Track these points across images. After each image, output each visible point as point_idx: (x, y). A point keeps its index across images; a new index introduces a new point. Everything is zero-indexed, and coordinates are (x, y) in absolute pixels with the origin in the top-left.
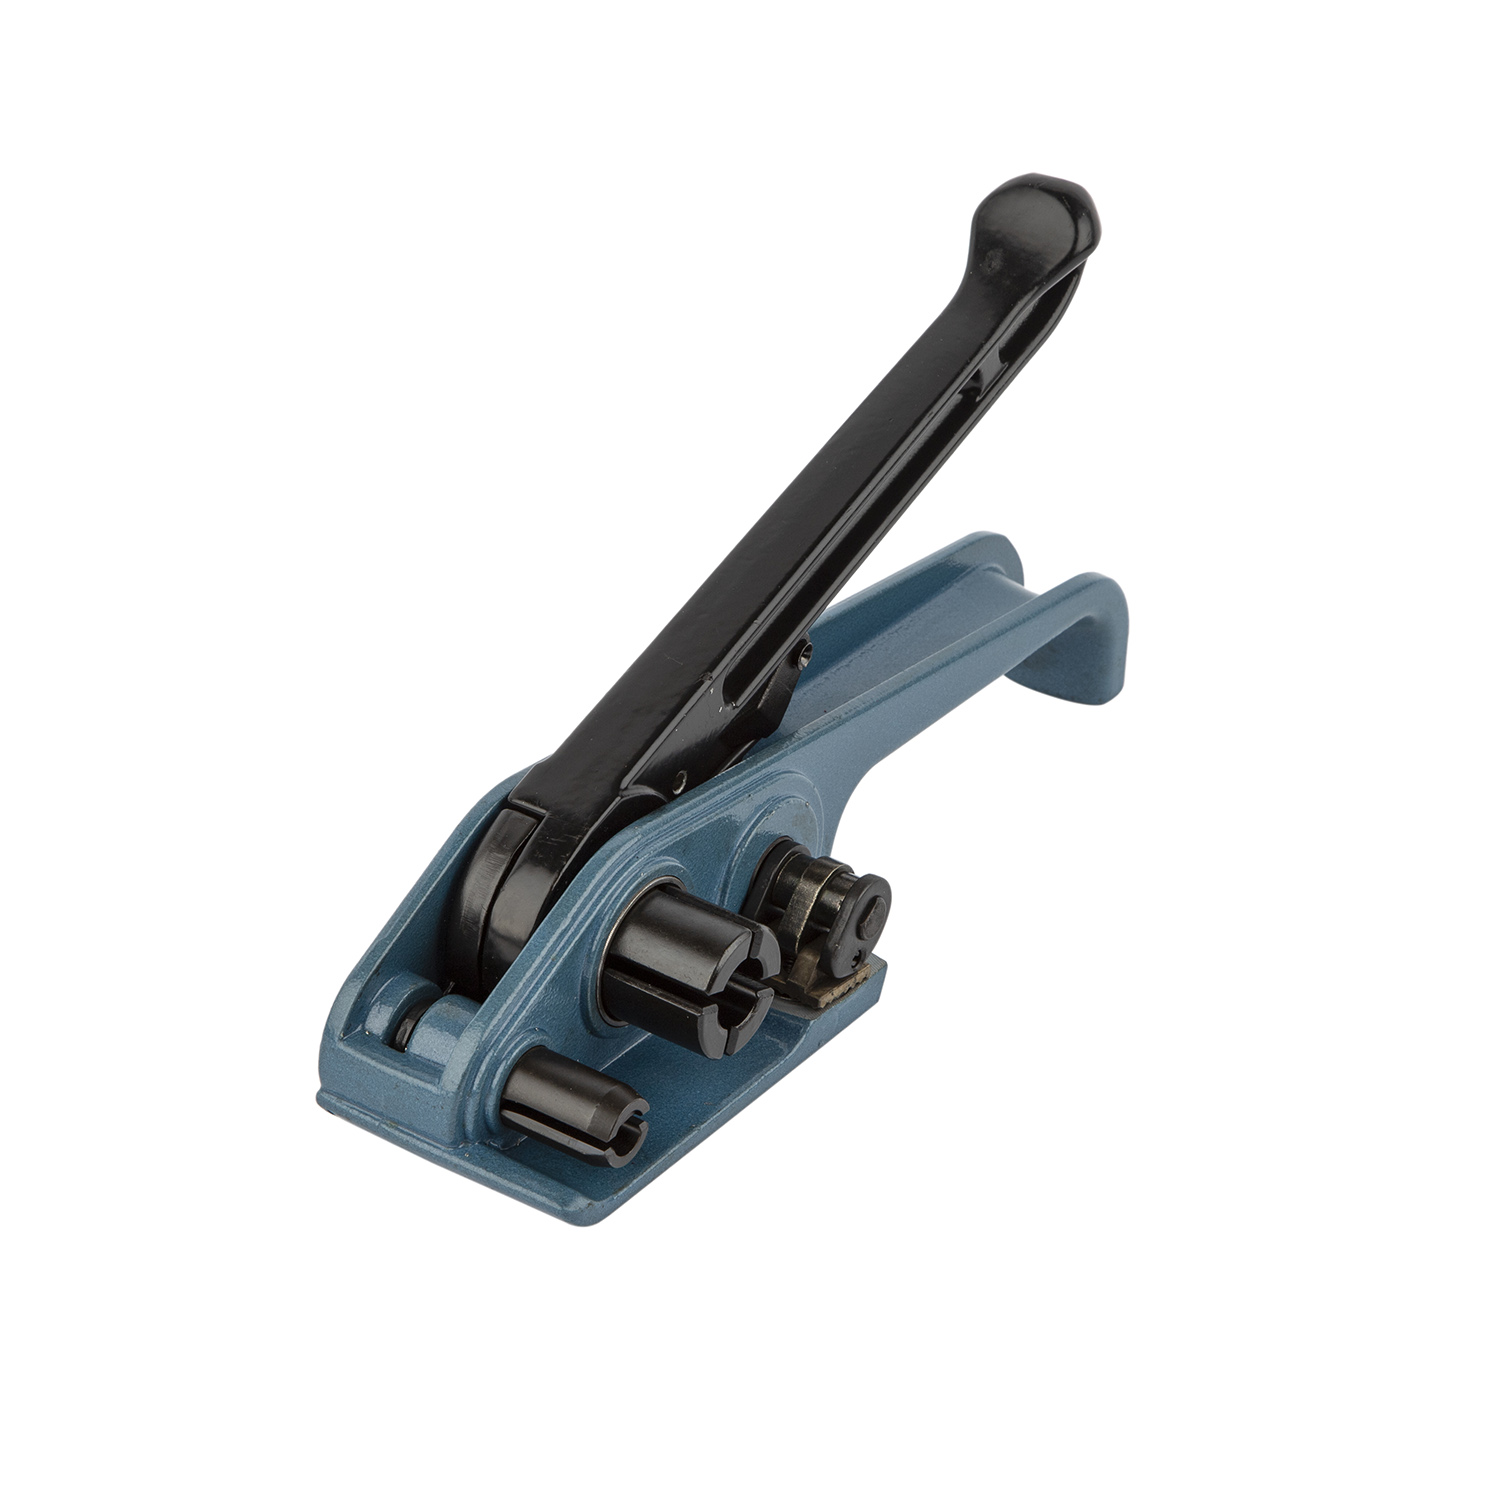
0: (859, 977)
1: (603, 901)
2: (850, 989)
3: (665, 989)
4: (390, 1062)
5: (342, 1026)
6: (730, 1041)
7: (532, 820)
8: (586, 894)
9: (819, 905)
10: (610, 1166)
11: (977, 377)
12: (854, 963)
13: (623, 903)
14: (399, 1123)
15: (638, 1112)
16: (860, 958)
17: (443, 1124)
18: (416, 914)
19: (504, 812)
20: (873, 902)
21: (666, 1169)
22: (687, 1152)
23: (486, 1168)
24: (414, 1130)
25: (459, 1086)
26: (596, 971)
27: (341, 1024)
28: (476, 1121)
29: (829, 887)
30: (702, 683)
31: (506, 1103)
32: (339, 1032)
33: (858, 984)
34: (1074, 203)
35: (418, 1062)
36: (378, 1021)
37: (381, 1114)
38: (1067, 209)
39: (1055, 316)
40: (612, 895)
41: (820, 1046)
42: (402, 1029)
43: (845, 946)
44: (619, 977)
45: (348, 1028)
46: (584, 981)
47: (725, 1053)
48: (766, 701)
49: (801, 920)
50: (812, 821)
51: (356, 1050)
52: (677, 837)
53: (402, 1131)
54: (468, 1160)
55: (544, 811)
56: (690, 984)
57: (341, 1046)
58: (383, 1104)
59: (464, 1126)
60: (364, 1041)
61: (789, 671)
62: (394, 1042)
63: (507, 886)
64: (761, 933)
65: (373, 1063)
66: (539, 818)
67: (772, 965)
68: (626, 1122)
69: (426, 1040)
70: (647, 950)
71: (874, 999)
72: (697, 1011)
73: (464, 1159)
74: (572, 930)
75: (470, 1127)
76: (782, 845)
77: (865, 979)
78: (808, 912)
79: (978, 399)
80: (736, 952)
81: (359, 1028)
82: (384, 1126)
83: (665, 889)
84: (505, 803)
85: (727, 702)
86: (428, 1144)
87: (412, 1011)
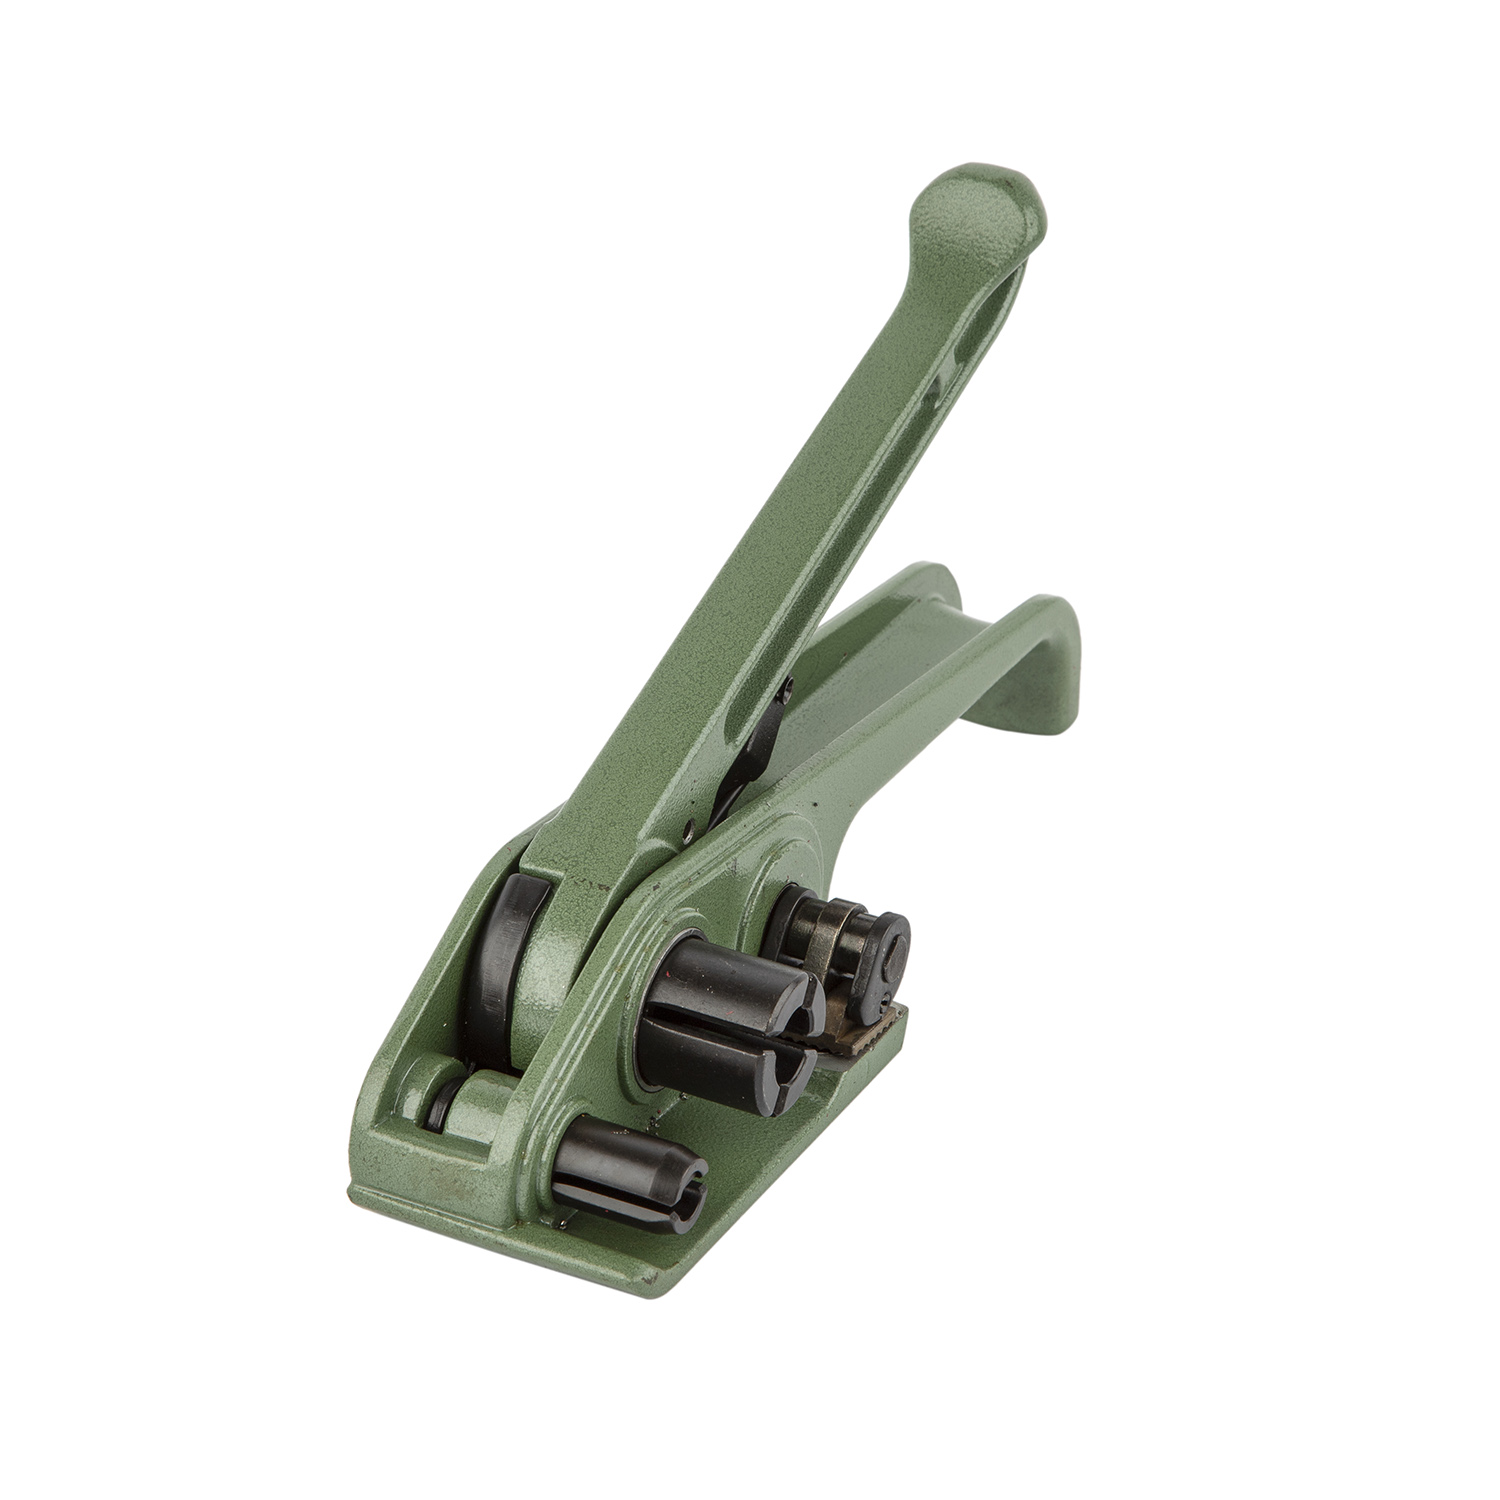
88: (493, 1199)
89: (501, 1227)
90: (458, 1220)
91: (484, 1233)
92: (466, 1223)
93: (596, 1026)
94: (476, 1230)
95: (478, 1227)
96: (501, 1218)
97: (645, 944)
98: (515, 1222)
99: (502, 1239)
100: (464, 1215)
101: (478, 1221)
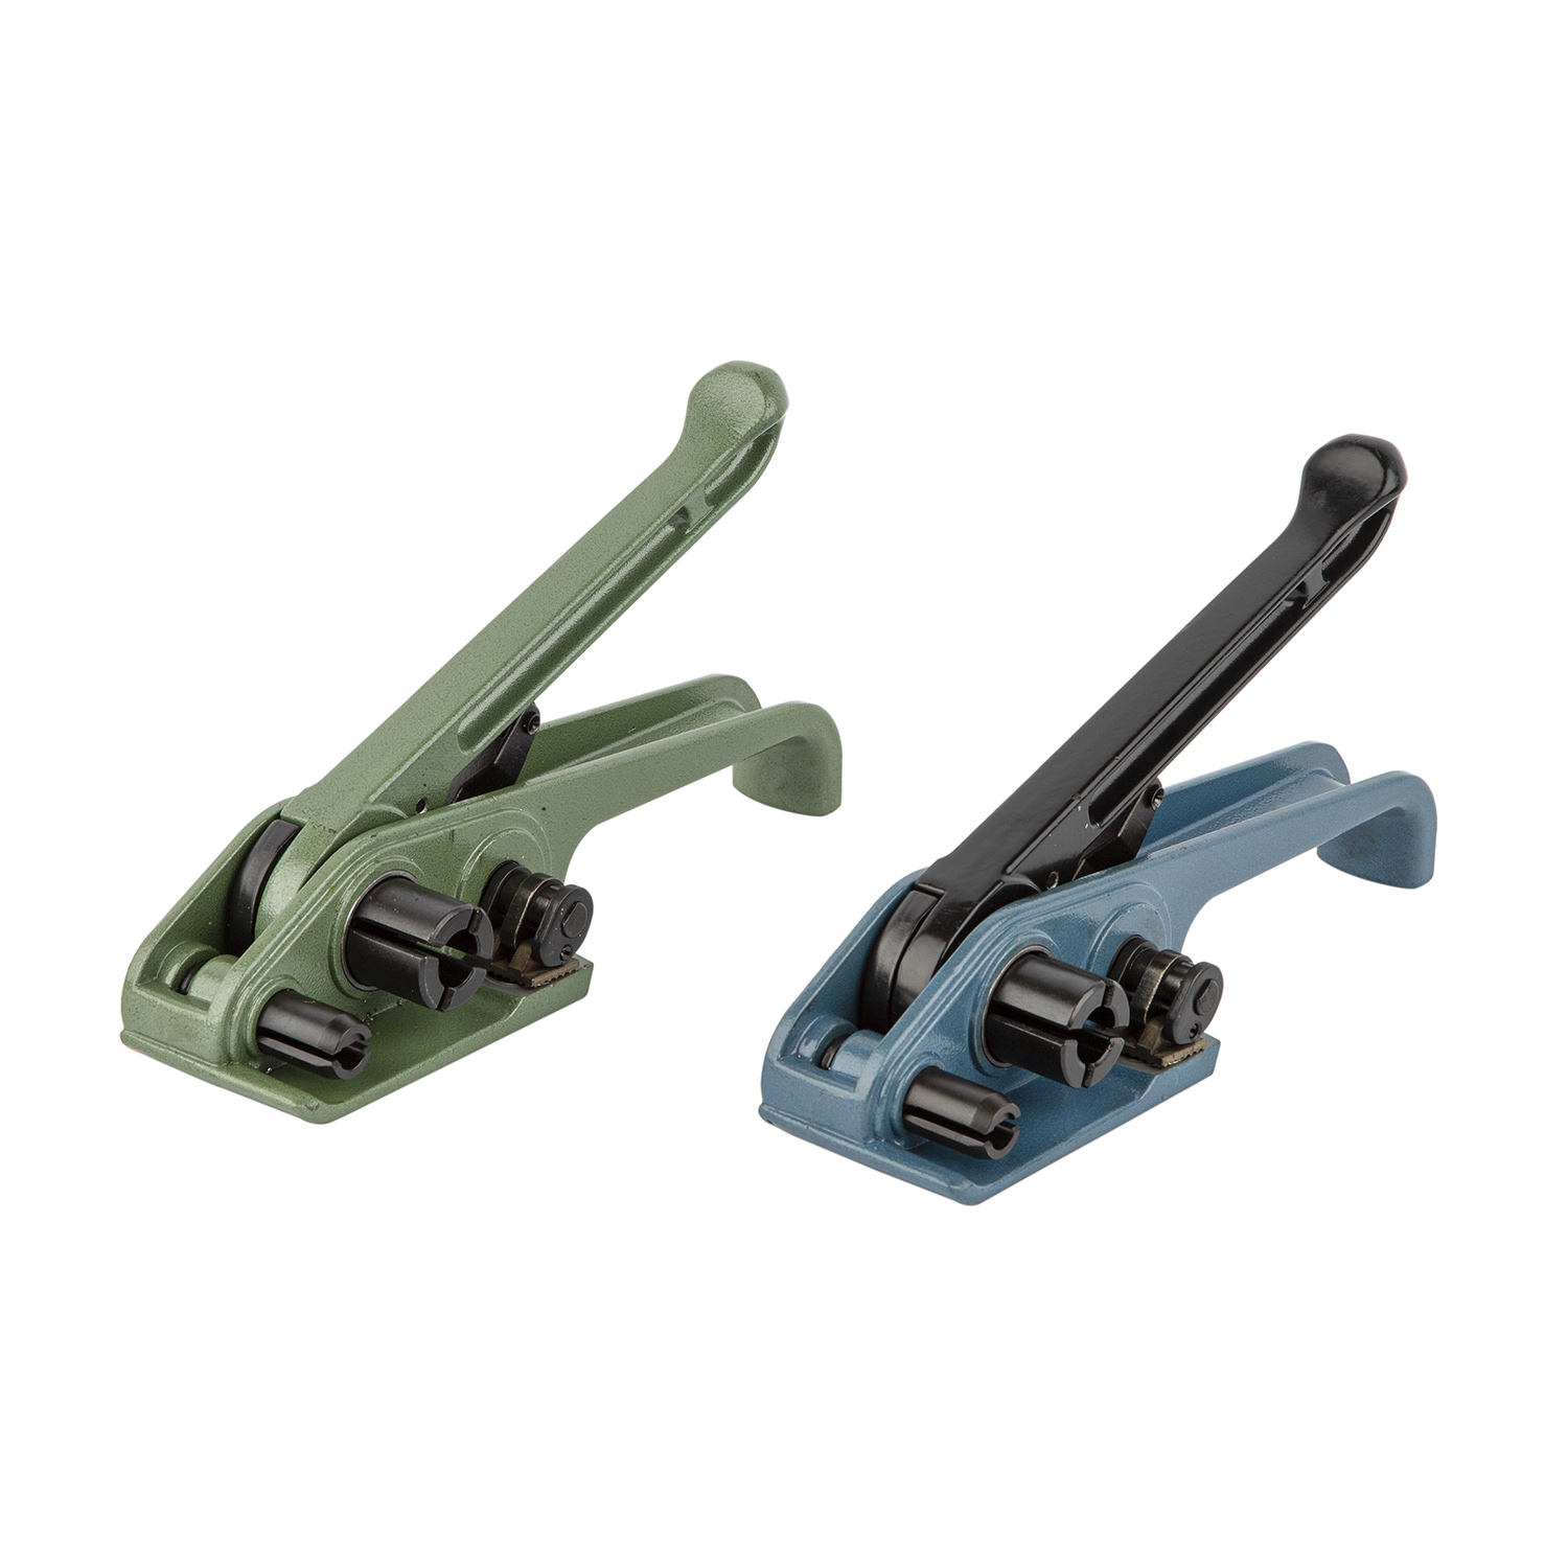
0: (1197, 1047)
1: (988, 957)
2: (1189, 1056)
3: (1035, 1027)
4: (816, 1076)
5: (780, 1049)
6: (1088, 1074)
7: (934, 899)
8: (974, 950)
9: (1163, 984)
10: (989, 1158)
11: (1302, 588)
12: (1192, 1035)
13: (1003, 960)
14: (822, 1125)
15: (1011, 1116)
16: (1197, 1030)
17: (857, 1121)
18: (841, 967)
19: (913, 892)
20: (1208, 982)
21: (1034, 1172)
22: (1051, 1162)
23: (890, 1158)
24: (834, 1130)
25: (871, 1091)
26: (980, 1016)
27: (779, 1046)
28: (884, 1121)
29: (1171, 972)
30: (1072, 801)
31: (908, 1109)
32: (777, 1054)
33: (1195, 1053)
34: (1385, 457)
35: (836, 1075)
36: (809, 1050)
37: (809, 1119)
38: (1379, 459)
39: (1370, 548)
40: (994, 953)
41: (1163, 1099)
42: (827, 1054)
43: (1184, 1018)
44: (998, 1018)
45: (784, 1052)
46: (971, 1023)
47: (1083, 1085)
48: (1125, 831)
49: (1149, 996)
50: (1161, 927)
51: (790, 1068)
52: (1048, 917)
53: (825, 1132)
54: (876, 1152)
55: (942, 891)
56: (1055, 1021)
57: (778, 1065)
58: (810, 1109)
59: (874, 1125)
60: (798, 1062)
61: (1144, 810)
62: (821, 1062)
63: (911, 946)
64: (1113, 986)
65: (803, 1077)
66: (939, 896)
67: (1123, 1018)
68: (1001, 1124)
69: (843, 1062)
70: (1020, 998)
71: (1208, 1071)
72: (1060, 1043)
73: (873, 1151)
74: (962, 977)
75: (879, 1126)
76: (1133, 942)
77: (1201, 1050)
78: (1155, 989)
79: (1304, 607)
80: (1091, 999)
81: (794, 1052)
82: (810, 1128)
83: (1037, 955)
84: (913, 887)
85: (1093, 823)
86: (846, 1140)
87: (835, 1042)
88: (210, 1043)
89: (217, 1063)
90: (188, 1057)
91: (203, 1067)
92: (193, 1059)
93: (307, 926)
94: (199, 1065)
95: (200, 1062)
96: (215, 1056)
97: (357, 874)
98: (227, 1062)
99: (216, 1073)
100: (191, 1054)
101: (201, 1058)
